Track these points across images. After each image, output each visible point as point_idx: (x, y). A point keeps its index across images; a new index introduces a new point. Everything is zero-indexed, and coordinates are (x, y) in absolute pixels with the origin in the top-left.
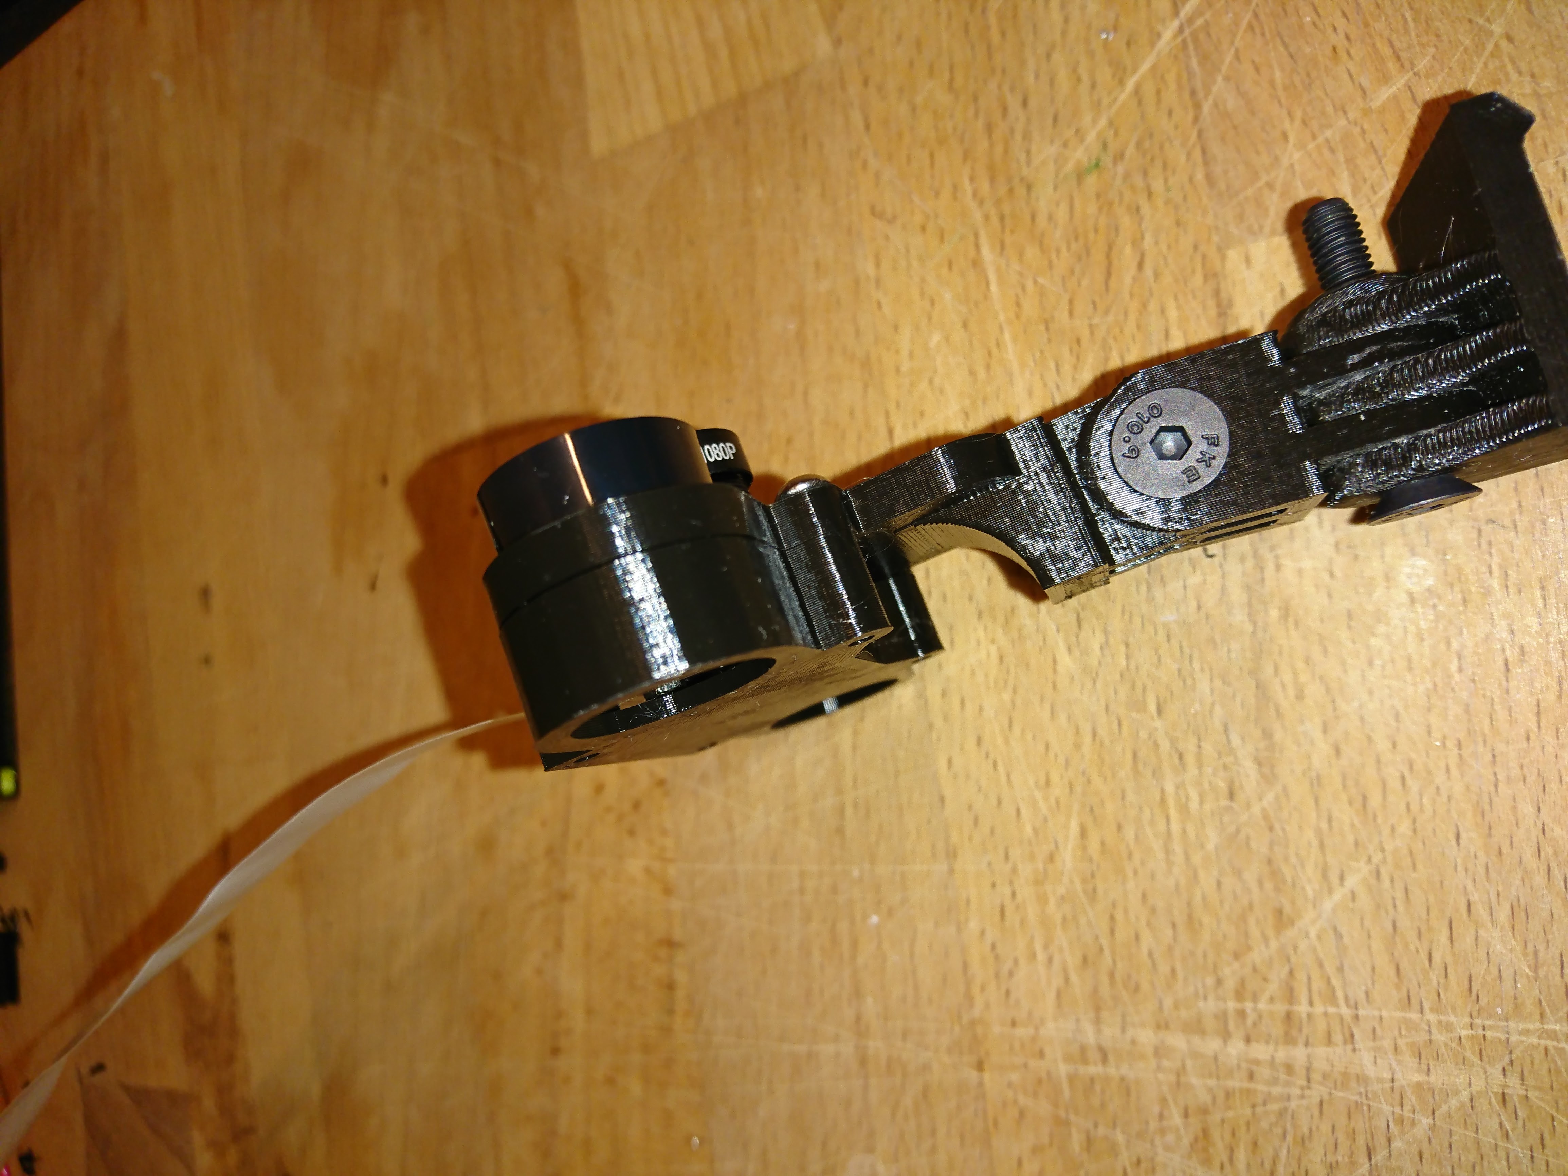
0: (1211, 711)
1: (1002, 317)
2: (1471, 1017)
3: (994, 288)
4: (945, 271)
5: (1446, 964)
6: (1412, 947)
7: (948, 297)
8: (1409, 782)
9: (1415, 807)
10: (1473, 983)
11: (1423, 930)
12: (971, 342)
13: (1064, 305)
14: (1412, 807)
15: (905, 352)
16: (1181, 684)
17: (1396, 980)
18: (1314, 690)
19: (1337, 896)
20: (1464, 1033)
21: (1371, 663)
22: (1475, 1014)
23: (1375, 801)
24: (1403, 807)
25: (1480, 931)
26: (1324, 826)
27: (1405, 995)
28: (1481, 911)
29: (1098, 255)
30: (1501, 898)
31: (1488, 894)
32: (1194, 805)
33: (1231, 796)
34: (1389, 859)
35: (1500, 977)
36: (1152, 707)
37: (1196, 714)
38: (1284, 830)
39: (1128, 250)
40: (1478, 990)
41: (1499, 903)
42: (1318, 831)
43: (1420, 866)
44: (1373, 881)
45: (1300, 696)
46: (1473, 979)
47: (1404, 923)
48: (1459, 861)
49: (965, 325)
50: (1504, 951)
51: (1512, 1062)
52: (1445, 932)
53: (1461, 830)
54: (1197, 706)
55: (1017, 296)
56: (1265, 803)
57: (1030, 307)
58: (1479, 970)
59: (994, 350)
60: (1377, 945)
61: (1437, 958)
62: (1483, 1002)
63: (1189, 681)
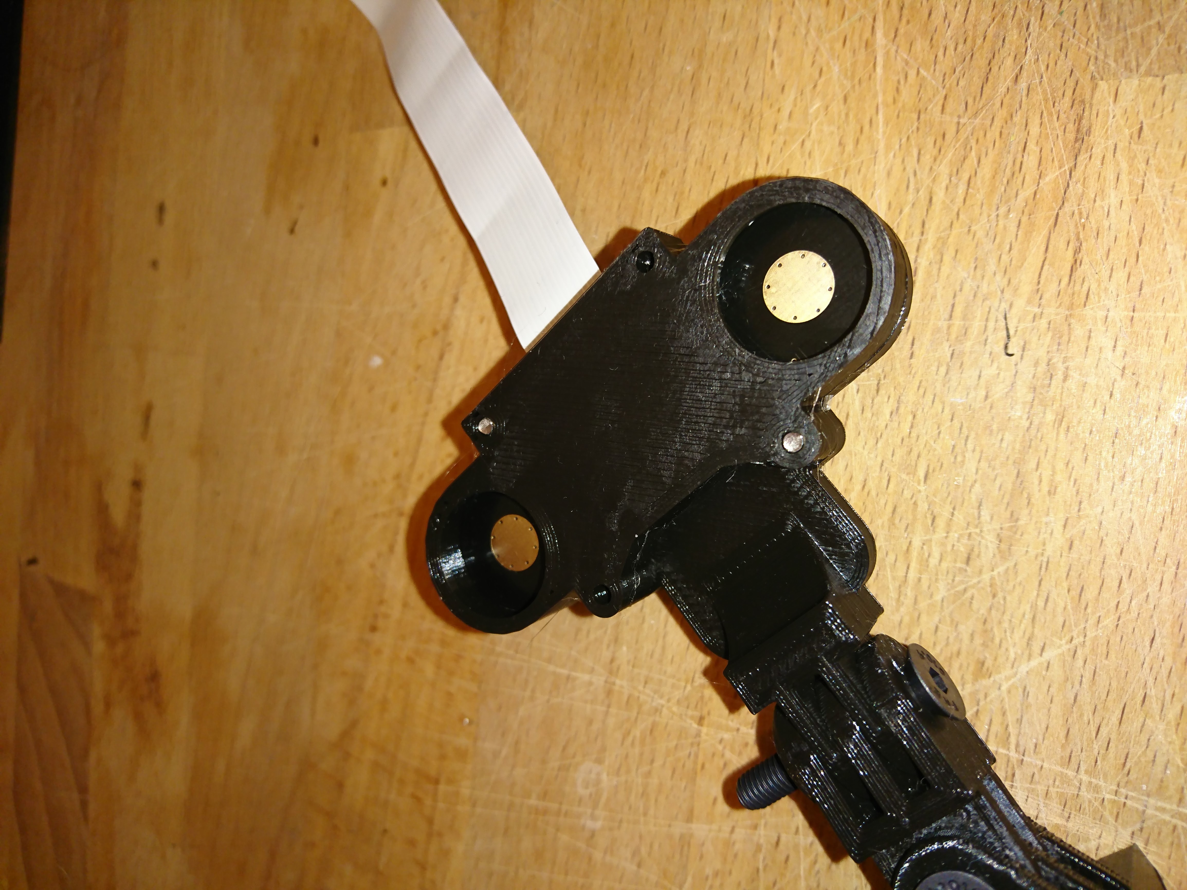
0: (972, 486)
1: (880, 99)
2: (1118, 786)
3: (879, 70)
4: (839, 45)
5: (1110, 739)
6: (1085, 718)
7: (836, 69)
8: (1125, 585)
9: (1123, 607)
10: (1128, 760)
11: (1098, 707)
12: (847, 115)
13: (940, 98)
14: (1120, 606)
15: (785, 113)
16: (952, 460)
17: (1064, 741)
18: (1065, 490)
19: (1034, 663)
20: (1107, 796)
21: (1123, 478)
22: (1122, 784)
23: (1090, 594)
24: (1113, 604)
25: (1147, 720)
26: (1041, 603)
27: (1068, 755)
28: (1154, 706)
29: (981, 61)
30: (1174, 699)
31: (1165, 692)
32: (933, 561)
33: (968, 560)
34: (1088, 643)
35: (1154, 761)
36: (921, 474)
37: (958, 486)
38: (1005, 599)
39: (1009, 61)
40: (1131, 767)
41: (1171, 702)
42: (1034, 607)
43: (1112, 655)
44: (1069, 659)
45: (1052, 492)
46: (1130, 756)
47: (1085, 698)
48: (1147, 659)
49: (845, 99)
50: (1163, 742)
51: (1141, 829)
52: (1118, 712)
53: (1157, 635)
54: (960, 480)
55: (899, 82)
56: (995, 573)
57: (907, 95)
58: (1137, 751)
59: (866, 127)
60: (1056, 709)
61: (1104, 731)
62: (1133, 776)
63: (959, 459)
